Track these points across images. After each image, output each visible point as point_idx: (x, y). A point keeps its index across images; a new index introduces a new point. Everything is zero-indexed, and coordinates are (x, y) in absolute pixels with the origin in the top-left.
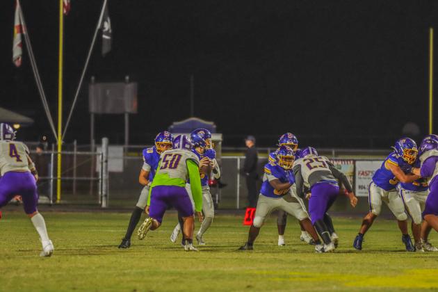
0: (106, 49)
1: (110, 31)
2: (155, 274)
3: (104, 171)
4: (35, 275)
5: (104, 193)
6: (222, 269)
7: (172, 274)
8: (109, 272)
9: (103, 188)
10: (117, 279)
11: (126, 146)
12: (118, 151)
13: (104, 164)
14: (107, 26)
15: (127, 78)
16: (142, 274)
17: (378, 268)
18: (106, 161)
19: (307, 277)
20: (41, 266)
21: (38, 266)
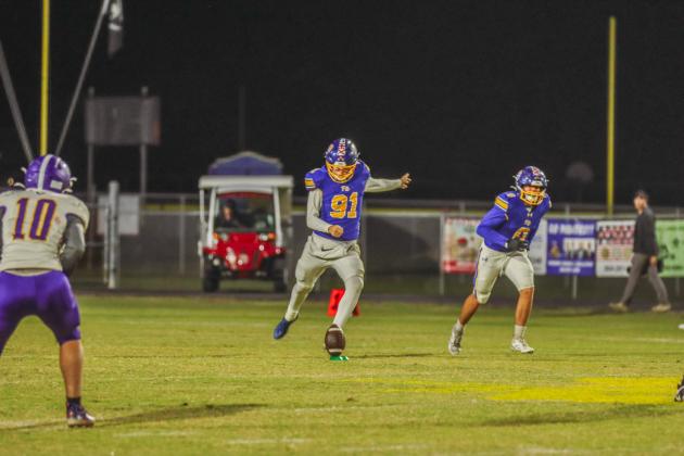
0: (114, 46)
1: (121, 18)
2: (210, 382)
3: (112, 233)
4: (33, 382)
5: (112, 266)
6: (307, 376)
7: (235, 382)
8: (143, 379)
9: (111, 259)
10: (157, 388)
11: (143, 194)
12: (132, 203)
13: (113, 223)
14: (116, 10)
15: (145, 90)
16: (192, 382)
17: (537, 375)
18: (116, 218)
19: (434, 387)
20: (41, 371)
21: (37, 370)
